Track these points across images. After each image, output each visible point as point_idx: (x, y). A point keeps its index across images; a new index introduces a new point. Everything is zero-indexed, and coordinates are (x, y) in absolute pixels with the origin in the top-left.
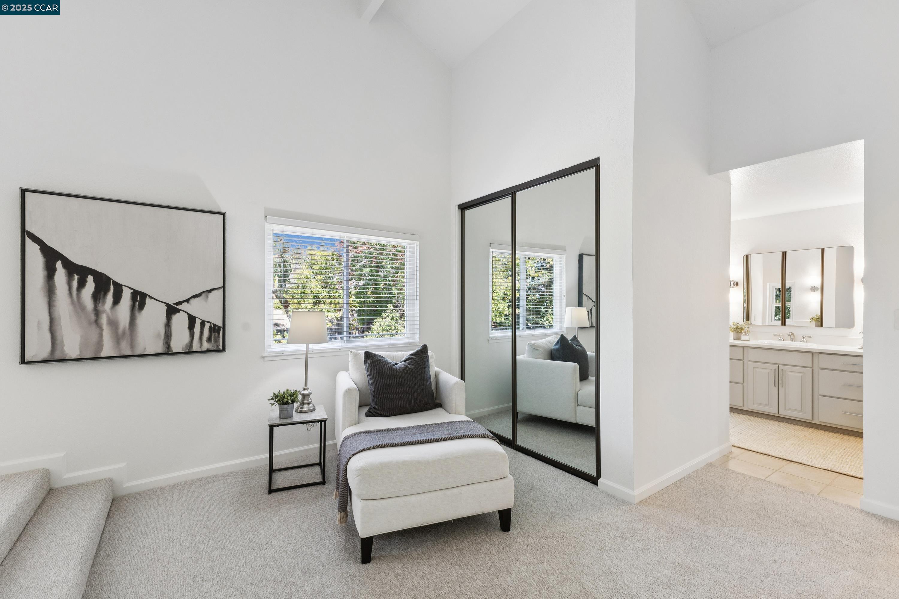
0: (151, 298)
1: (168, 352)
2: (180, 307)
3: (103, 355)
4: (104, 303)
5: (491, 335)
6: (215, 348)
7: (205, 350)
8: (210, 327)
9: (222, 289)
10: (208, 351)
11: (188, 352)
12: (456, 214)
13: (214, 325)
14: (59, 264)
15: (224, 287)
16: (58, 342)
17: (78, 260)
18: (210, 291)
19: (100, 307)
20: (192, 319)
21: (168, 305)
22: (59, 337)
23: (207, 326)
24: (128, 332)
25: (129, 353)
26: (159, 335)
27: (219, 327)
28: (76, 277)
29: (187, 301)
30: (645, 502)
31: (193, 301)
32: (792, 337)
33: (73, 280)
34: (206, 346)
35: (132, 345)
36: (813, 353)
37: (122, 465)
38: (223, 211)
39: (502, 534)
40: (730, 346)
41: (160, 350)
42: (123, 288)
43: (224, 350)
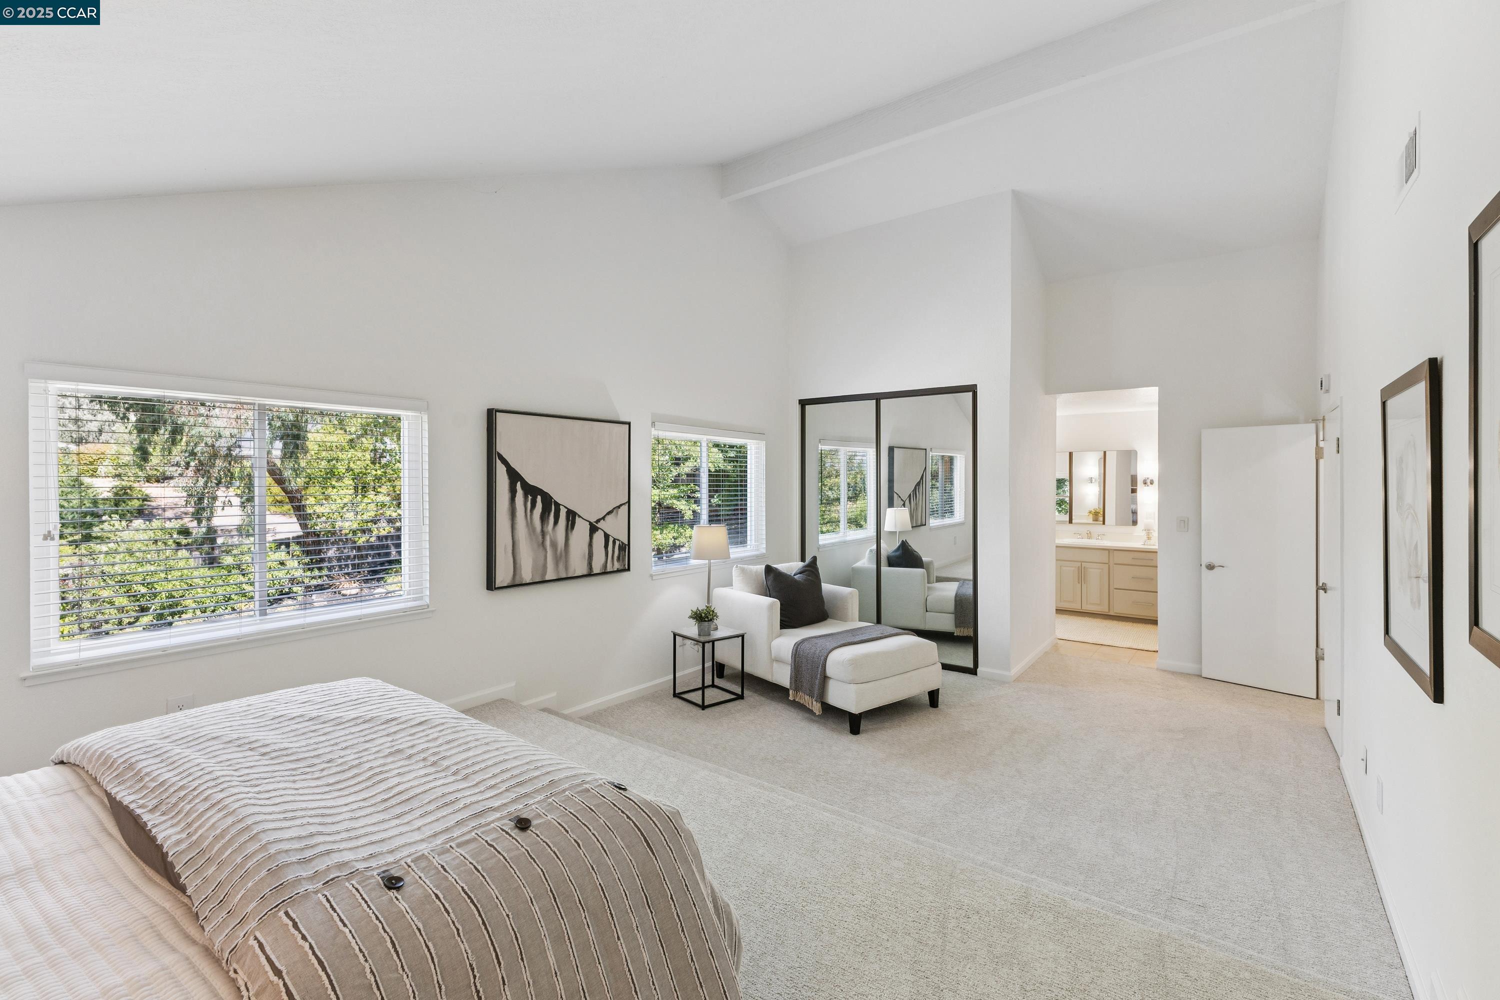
0: (579, 516)
1: (590, 574)
2: (599, 525)
3: (547, 578)
4: (548, 525)
5: (821, 543)
6: (622, 568)
7: (616, 570)
8: (619, 544)
9: (627, 504)
10: (618, 571)
11: (604, 573)
12: (797, 408)
13: (622, 542)
14: (519, 484)
15: (629, 502)
16: (518, 566)
17: (531, 481)
18: (619, 507)
19: (545, 529)
20: (607, 537)
21: (591, 524)
22: (518, 562)
23: (617, 543)
24: (563, 554)
25: (564, 576)
26: (584, 555)
27: (626, 545)
28: (530, 497)
29: (603, 518)
30: (1018, 679)
31: (608, 518)
32: (1089, 535)
33: (528, 501)
34: (617, 566)
35: (567, 568)
36: (1109, 551)
37: (554, 694)
38: (627, 420)
39: (932, 709)
40: (1057, 547)
41: (585, 572)
42: (561, 507)
43: (629, 569)
